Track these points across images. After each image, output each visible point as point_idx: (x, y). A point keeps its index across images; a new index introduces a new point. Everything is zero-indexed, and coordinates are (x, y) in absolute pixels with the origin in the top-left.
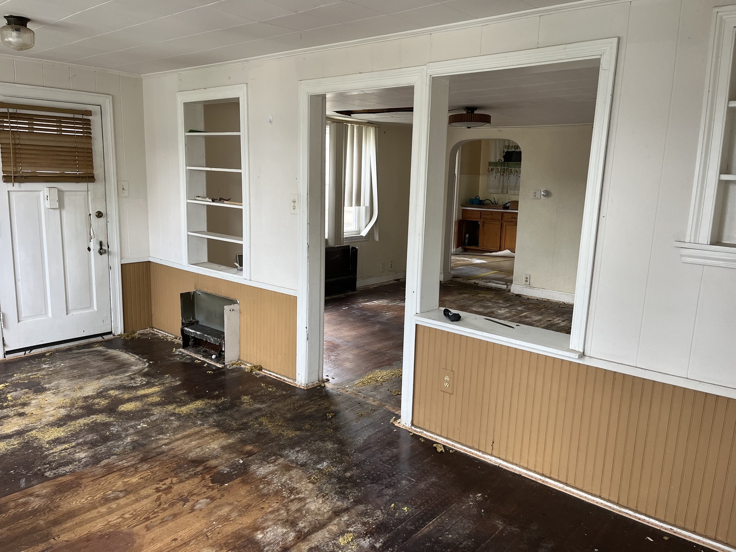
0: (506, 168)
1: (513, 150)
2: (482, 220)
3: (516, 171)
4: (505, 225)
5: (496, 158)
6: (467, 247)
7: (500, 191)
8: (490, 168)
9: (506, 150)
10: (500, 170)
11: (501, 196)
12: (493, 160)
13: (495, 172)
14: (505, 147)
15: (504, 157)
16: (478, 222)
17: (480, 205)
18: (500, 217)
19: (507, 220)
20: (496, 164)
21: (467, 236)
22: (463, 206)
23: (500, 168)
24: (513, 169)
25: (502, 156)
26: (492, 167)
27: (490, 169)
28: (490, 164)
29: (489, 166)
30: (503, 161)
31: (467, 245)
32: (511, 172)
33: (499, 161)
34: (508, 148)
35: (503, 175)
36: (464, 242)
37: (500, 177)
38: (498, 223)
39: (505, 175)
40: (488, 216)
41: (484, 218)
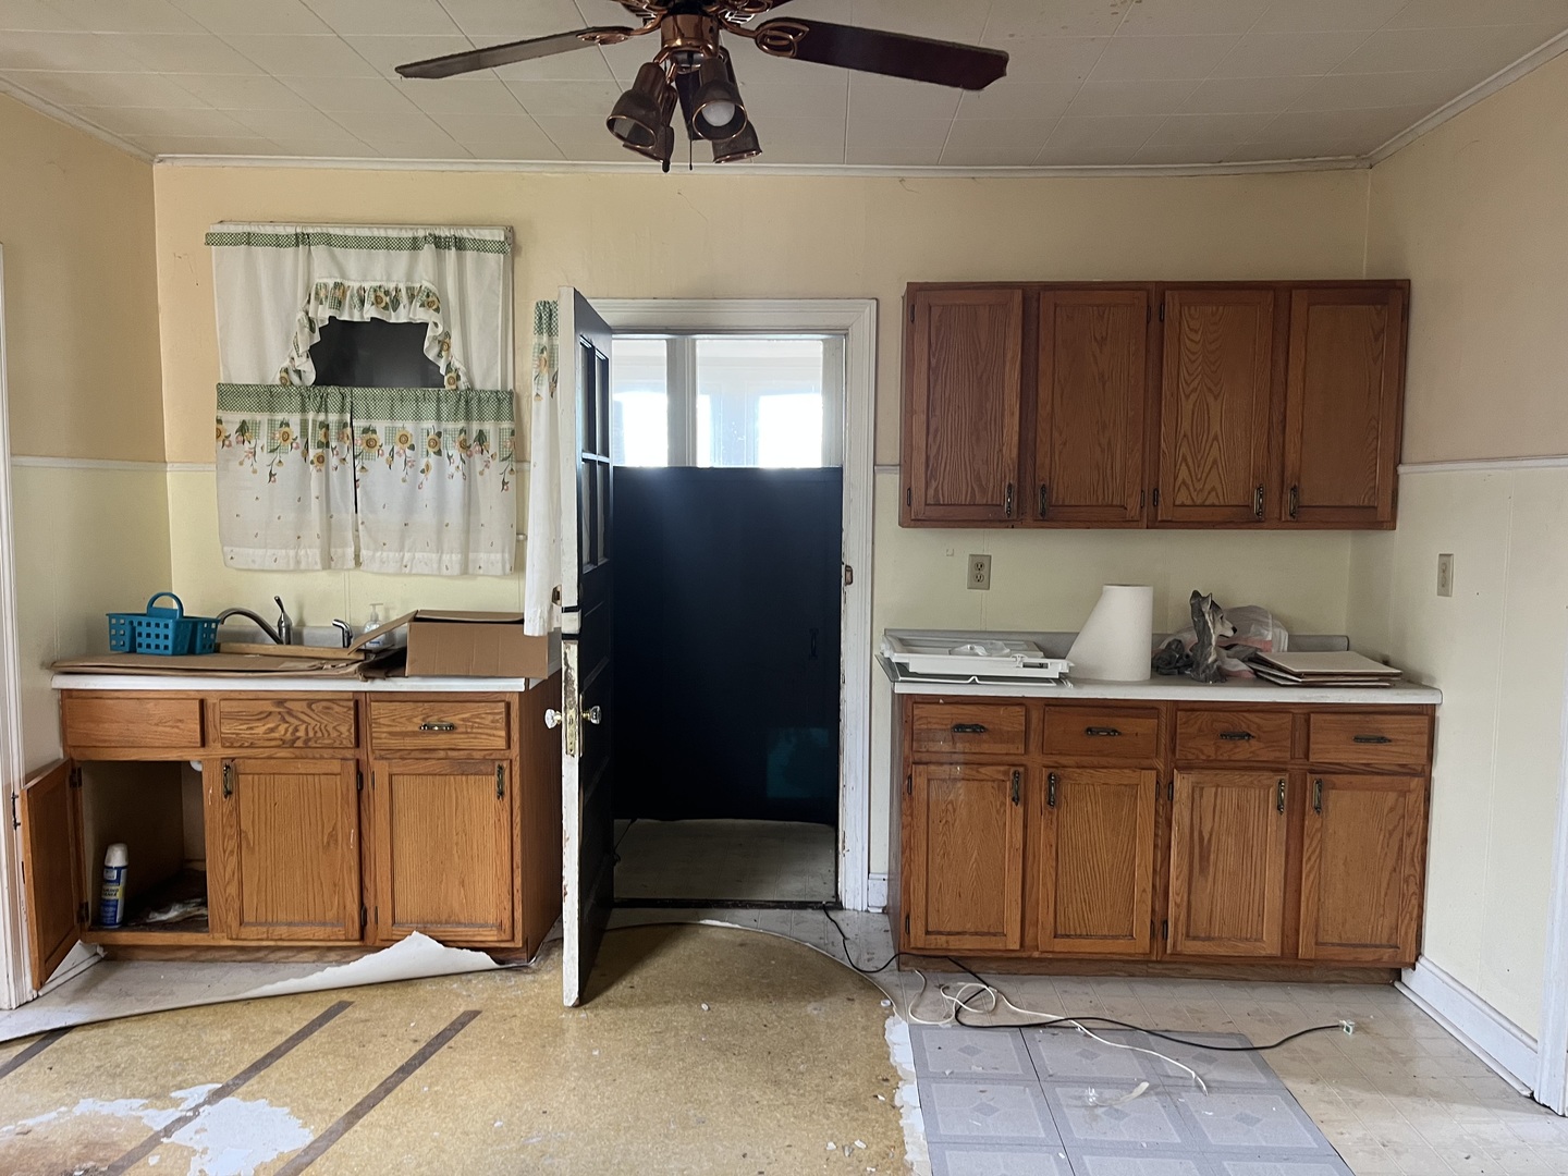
0: (333, 418)
1: (370, 312)
2: (217, 751)
3: (404, 439)
4: (381, 780)
5: (261, 361)
6: (125, 938)
7: (313, 554)
8: (233, 419)
9: (323, 314)
10: (295, 430)
11: (323, 580)
12: (244, 375)
13: (263, 440)
14: (314, 295)
15: (314, 352)
16: (188, 762)
17: (191, 651)
18: (347, 730)
19: (395, 743)
20: (267, 397)
21: (117, 857)
22: (58, 667)
23: (295, 419)
24: (380, 426)
25: (304, 349)
26: (246, 416)
27: (231, 429)
28: (229, 395)
29: (221, 405)
30: (311, 377)
31: (125, 925)
32: (370, 444)
33: (286, 383)
34: (339, 304)
35: (321, 459)
36: (102, 903)
37: (305, 475)
38: (335, 766)
39: (334, 461)
40: (261, 729)
41: (228, 743)
